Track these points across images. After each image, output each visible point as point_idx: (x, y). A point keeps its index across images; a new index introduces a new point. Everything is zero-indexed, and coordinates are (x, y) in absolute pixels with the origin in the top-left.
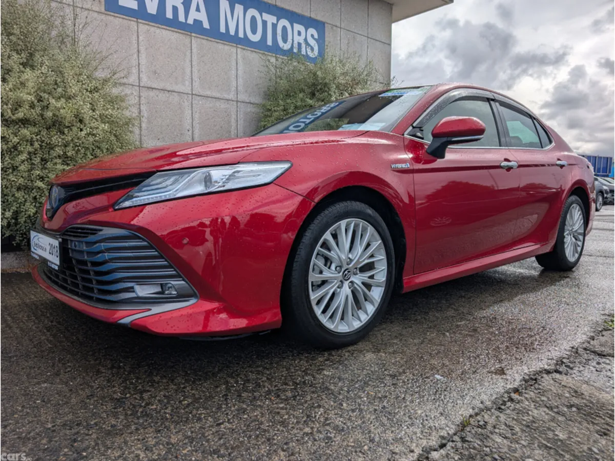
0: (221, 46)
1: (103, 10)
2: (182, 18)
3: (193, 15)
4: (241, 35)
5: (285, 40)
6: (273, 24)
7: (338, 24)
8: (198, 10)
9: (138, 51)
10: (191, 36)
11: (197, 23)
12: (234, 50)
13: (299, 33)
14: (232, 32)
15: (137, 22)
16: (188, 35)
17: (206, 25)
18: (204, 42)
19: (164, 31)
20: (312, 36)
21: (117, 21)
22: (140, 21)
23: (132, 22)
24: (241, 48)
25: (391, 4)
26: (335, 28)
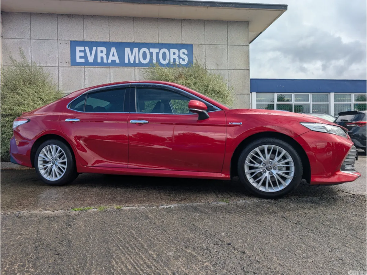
0: (126, 69)
1: (70, 65)
2: (105, 61)
3: (111, 58)
4: (137, 62)
5: (164, 58)
6: (157, 53)
7: (203, 43)
8: (113, 55)
9: (85, 79)
10: (110, 68)
11: (113, 62)
12: (133, 70)
13: (174, 54)
14: (132, 62)
15: (85, 67)
16: (108, 68)
17: (118, 61)
18: (117, 69)
19: (97, 69)
20: (184, 53)
21: (76, 69)
22: (85, 66)
23: (82, 68)
24: (137, 68)
25: (247, 22)
26: (200, 45)
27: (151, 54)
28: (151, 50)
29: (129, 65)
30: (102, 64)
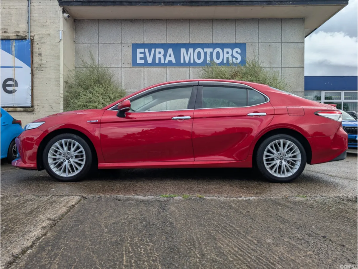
0: (181, 69)
1: (131, 66)
2: (162, 62)
3: (168, 59)
4: (192, 61)
5: (218, 58)
6: (211, 52)
7: (257, 41)
8: (170, 56)
9: (144, 79)
10: (167, 68)
11: (170, 62)
12: (188, 69)
13: (228, 53)
14: (187, 61)
15: (144, 68)
16: (165, 68)
17: (174, 61)
18: (173, 69)
19: (154, 69)
20: (237, 52)
21: (136, 69)
22: (145, 67)
23: (142, 68)
24: (192, 68)
25: (303, 18)
26: (254, 44)
27: (205, 53)
28: (206, 50)
29: (185, 65)
30: (160, 65)
